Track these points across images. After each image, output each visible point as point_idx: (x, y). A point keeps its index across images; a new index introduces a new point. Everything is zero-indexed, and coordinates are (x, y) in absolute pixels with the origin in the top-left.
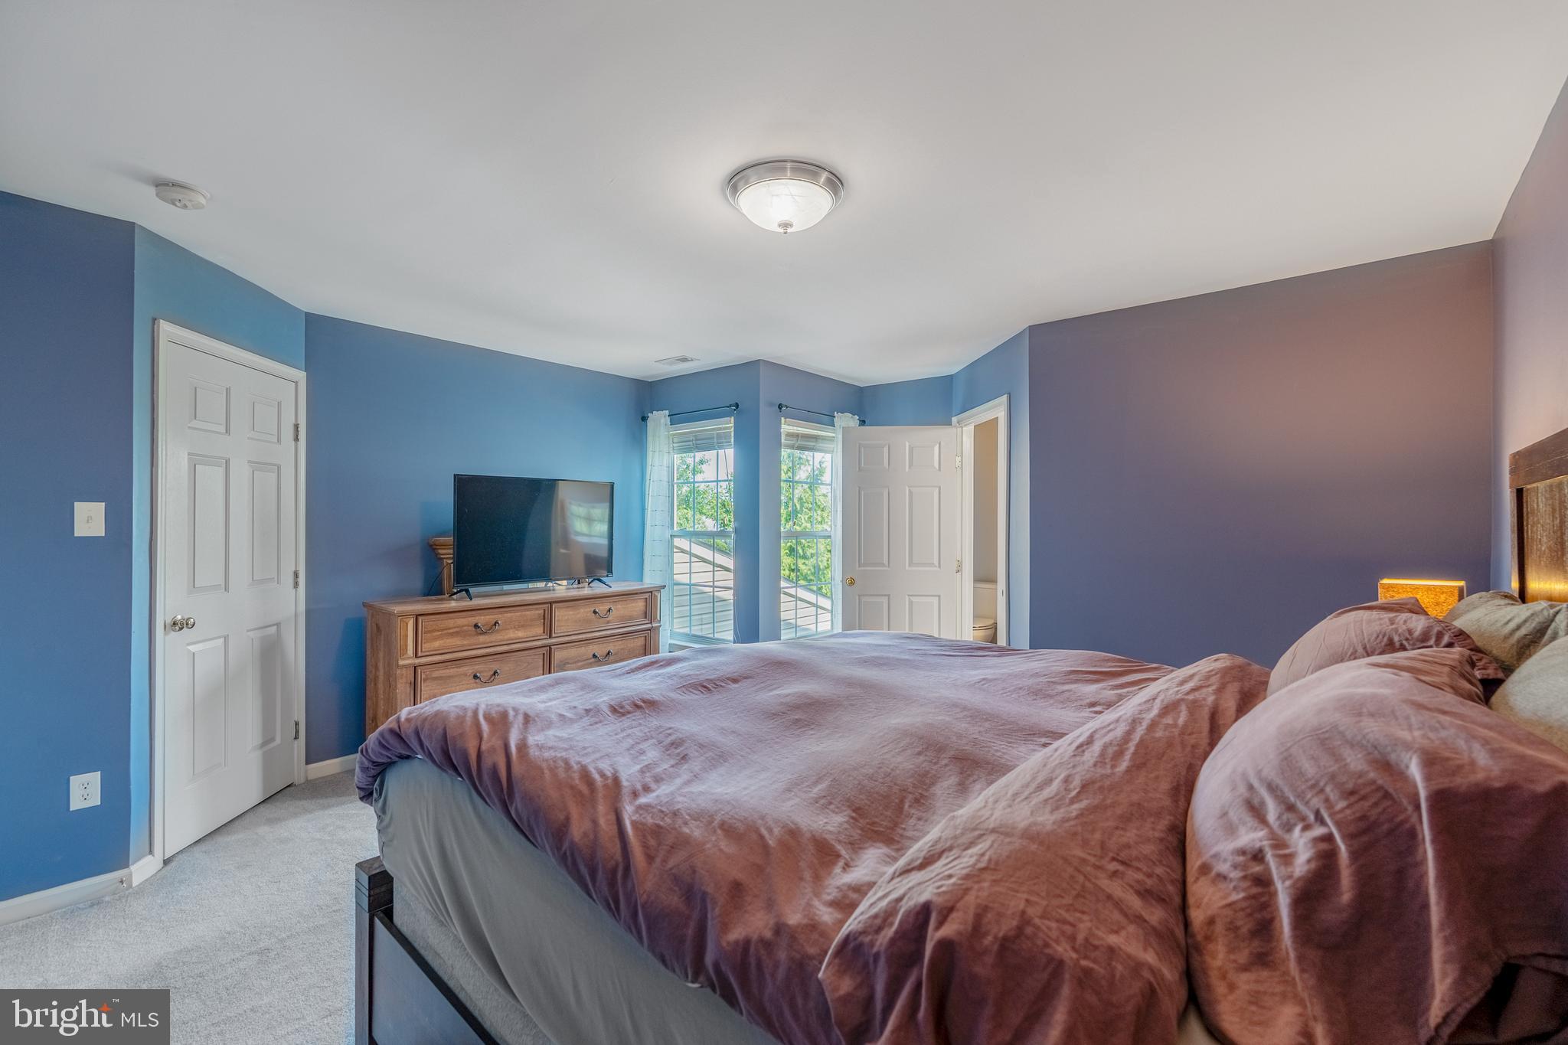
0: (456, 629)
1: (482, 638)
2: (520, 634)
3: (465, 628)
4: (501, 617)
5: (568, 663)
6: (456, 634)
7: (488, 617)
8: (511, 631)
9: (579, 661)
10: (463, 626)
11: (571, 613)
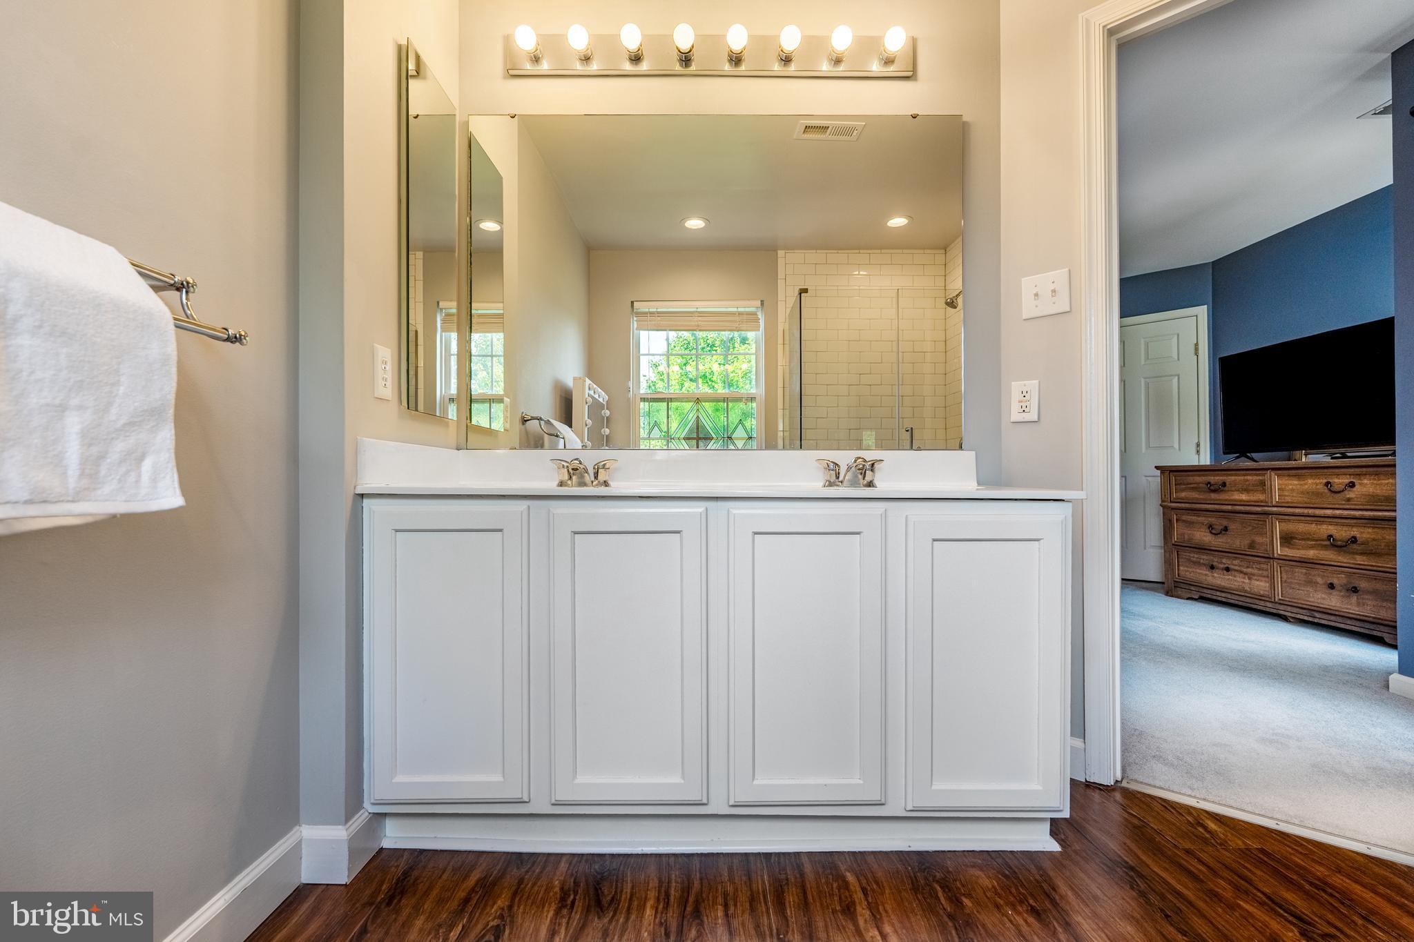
0: (1195, 485)
1: (1213, 496)
2: (1244, 497)
3: (1201, 485)
4: (1230, 479)
5: (1296, 538)
6: (1193, 489)
7: (1218, 478)
8: (1235, 493)
9: (1308, 539)
10: (1199, 483)
11: (1296, 482)
